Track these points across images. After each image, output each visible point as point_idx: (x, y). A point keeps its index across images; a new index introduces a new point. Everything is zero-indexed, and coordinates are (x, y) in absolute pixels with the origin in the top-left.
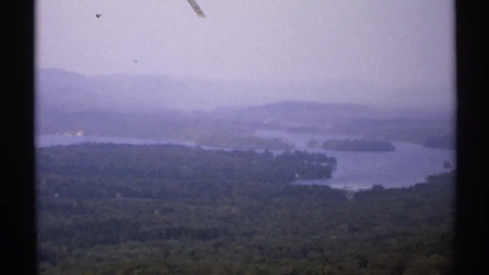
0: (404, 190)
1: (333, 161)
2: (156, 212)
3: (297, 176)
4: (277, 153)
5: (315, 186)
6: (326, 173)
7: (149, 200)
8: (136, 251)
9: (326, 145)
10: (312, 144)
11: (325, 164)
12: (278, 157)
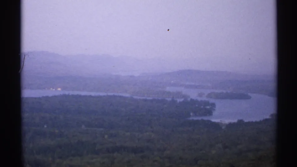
0: (256, 123)
1: (213, 105)
2: (106, 136)
3: (191, 114)
4: (179, 100)
5: (203, 120)
6: (209, 113)
7: (102, 129)
8: (94, 160)
9: (209, 96)
10: (200, 95)
11: (208, 107)
12: (180, 103)
